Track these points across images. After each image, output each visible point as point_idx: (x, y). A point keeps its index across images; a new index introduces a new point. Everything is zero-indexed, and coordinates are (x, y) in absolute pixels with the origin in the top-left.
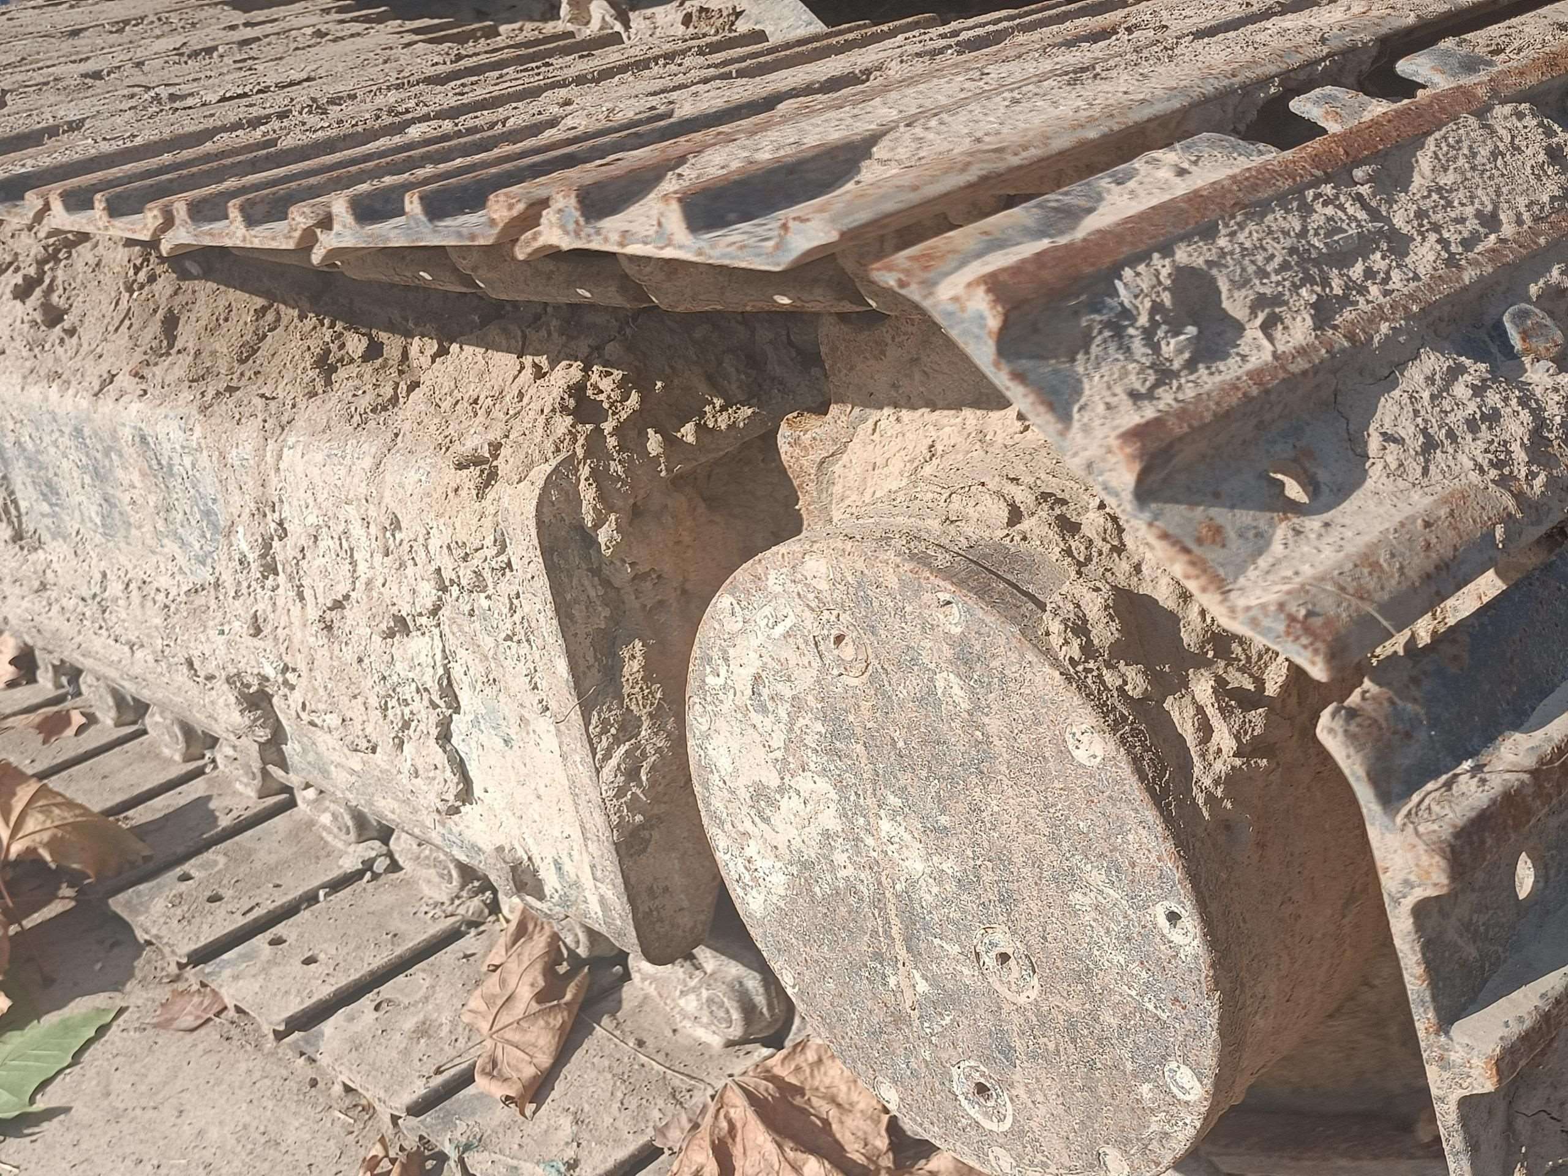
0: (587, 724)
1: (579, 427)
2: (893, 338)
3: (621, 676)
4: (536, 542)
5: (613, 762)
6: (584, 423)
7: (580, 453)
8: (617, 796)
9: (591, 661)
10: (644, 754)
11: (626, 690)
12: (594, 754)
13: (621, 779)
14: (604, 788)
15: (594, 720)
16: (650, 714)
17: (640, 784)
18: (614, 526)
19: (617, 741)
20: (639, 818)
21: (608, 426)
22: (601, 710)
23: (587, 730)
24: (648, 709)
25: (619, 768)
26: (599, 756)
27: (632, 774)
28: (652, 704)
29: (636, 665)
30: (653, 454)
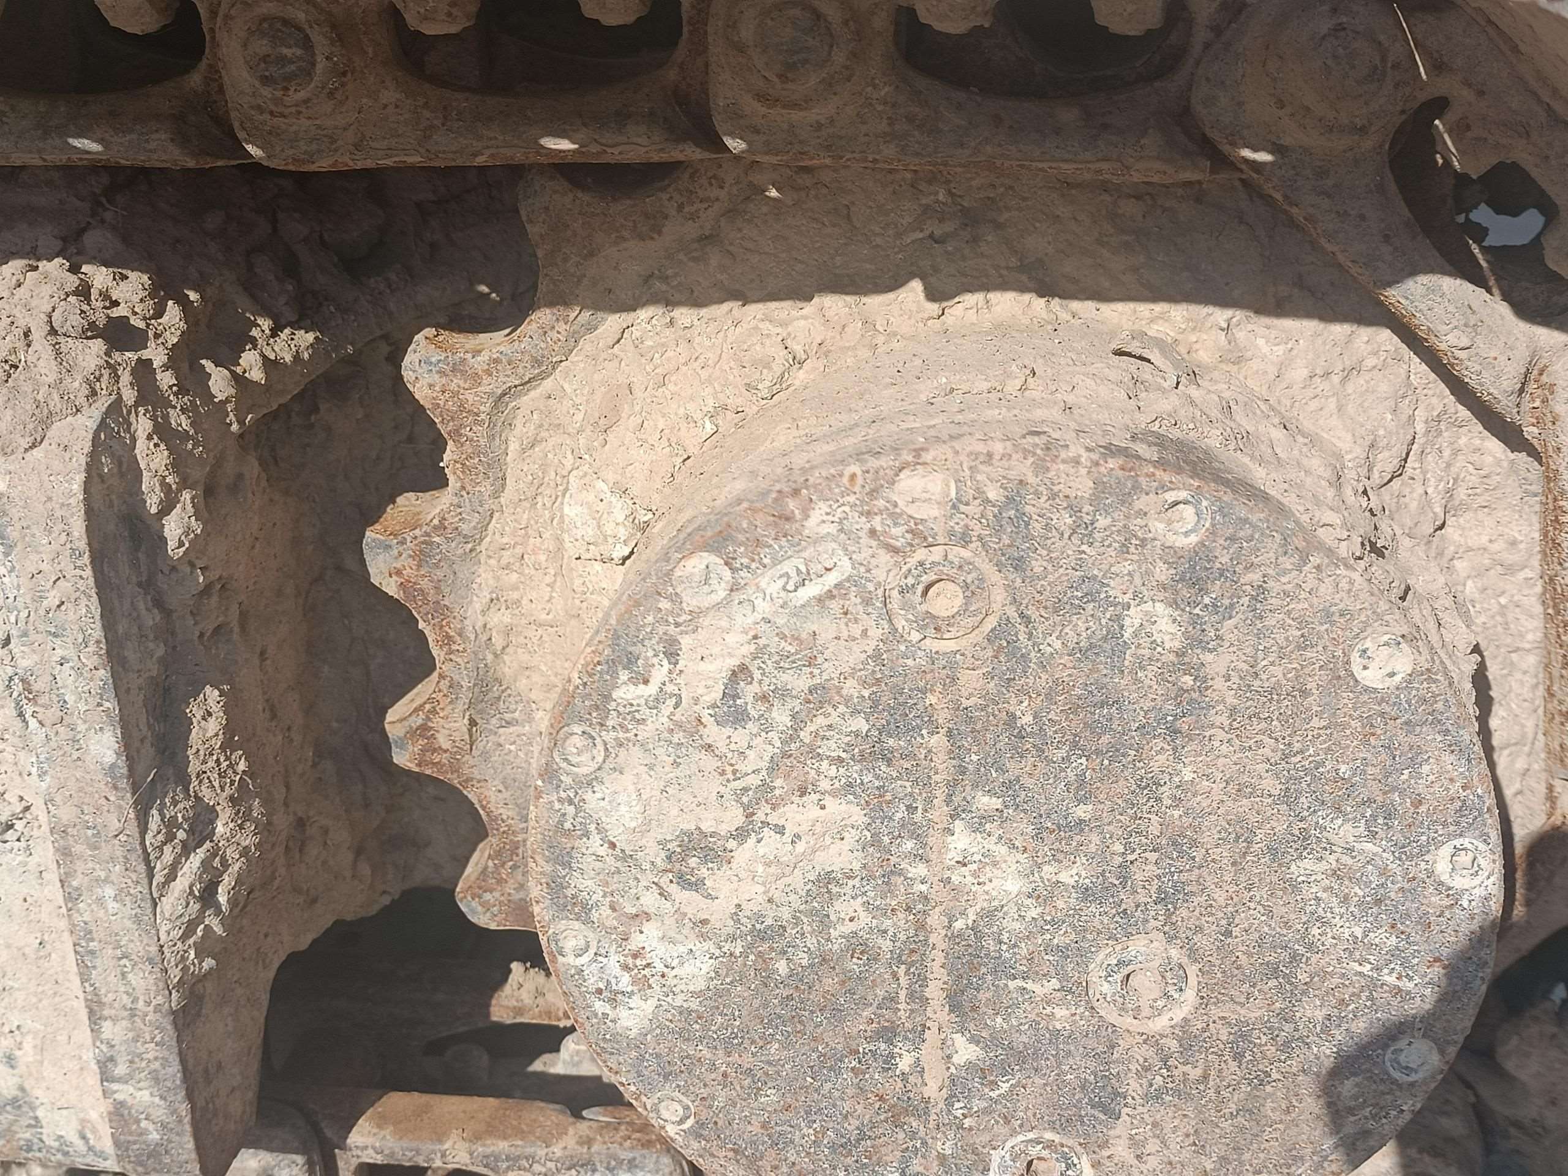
0: (143, 829)
1: (117, 356)
2: (680, 207)
3: (187, 746)
4: (82, 544)
5: (182, 883)
6: (122, 349)
7: (129, 396)
8: (184, 938)
9: (145, 729)
10: (225, 864)
11: (194, 767)
12: (151, 876)
13: (195, 907)
14: (163, 929)
15: (154, 821)
16: (231, 798)
17: (218, 911)
18: (190, 509)
19: (187, 849)
20: (209, 963)
21: (156, 354)
22: (163, 805)
23: (143, 843)
24: (228, 791)
25: (191, 892)
26: (159, 878)
27: (207, 896)
28: (232, 783)
29: (213, 726)
30: (220, 397)
